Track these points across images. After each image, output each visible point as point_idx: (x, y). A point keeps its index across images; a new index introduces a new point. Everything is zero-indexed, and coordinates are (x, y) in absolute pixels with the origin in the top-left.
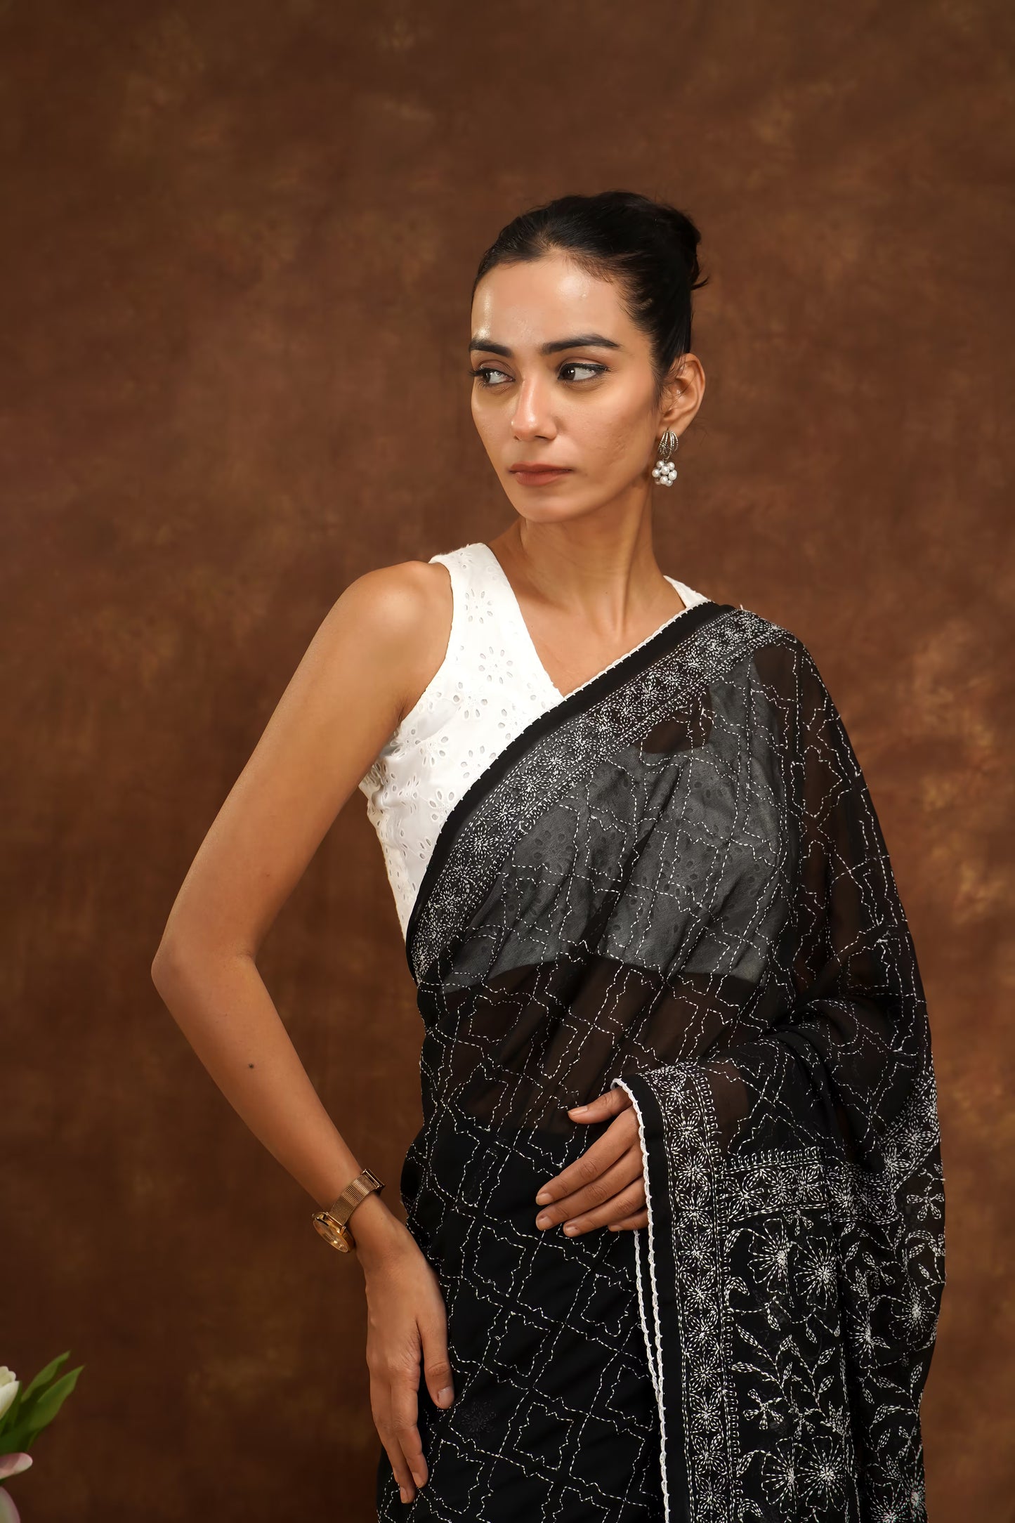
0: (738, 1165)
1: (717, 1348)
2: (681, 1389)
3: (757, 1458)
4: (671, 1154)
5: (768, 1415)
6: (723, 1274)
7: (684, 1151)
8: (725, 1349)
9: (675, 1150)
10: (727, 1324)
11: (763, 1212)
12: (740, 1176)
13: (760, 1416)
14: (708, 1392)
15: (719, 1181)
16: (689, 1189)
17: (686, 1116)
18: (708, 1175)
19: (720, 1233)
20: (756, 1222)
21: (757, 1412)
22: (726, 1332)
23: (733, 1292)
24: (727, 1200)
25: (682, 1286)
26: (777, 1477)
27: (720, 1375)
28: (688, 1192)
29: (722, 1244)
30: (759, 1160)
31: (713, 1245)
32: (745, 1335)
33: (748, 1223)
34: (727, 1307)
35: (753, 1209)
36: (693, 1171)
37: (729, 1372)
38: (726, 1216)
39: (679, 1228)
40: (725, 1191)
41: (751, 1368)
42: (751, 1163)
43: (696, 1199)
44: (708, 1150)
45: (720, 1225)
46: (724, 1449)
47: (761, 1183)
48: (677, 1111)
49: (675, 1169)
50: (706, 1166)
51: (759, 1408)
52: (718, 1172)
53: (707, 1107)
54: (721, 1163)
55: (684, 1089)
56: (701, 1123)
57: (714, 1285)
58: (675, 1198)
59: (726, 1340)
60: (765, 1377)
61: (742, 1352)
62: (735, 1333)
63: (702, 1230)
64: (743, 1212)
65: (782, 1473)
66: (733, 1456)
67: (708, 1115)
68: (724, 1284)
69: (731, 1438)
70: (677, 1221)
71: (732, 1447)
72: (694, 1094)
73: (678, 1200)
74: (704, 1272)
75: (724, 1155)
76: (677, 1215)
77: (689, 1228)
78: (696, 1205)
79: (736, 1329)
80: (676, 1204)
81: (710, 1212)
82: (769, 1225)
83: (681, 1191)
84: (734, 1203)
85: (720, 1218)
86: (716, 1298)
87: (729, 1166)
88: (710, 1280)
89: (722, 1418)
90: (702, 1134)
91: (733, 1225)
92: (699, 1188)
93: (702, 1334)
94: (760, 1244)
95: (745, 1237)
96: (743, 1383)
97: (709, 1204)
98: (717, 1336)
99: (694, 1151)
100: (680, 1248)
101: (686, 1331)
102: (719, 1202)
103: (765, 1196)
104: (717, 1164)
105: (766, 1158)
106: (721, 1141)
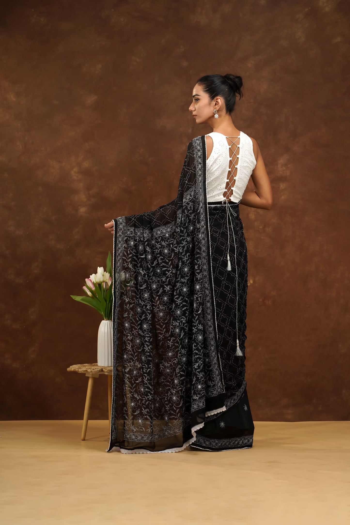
0: (128, 228)
1: (121, 254)
2: (116, 260)
5: (127, 266)
9: (119, 223)
10: (123, 251)
12: (129, 230)
15: (125, 229)
19: (124, 237)
20: (130, 237)
22: (122, 252)
23: (124, 246)
24: (126, 232)
25: (118, 244)
27: (121, 258)
28: (120, 230)
29: (124, 239)
30: (132, 228)
31: (122, 238)
32: (125, 253)
33: (128, 237)
34: (123, 248)
35: (129, 235)
36: (121, 226)
37: (122, 258)
39: (118, 235)
40: (126, 231)
42: (130, 228)
44: (124, 224)
46: (120, 270)
49: (119, 226)
50: (123, 226)
51: (125, 264)
54: (126, 227)
56: (123, 220)
57: (122, 244)
61: (124, 255)
62: (124, 252)
63: (121, 236)
64: (128, 235)
66: (121, 270)
68: (123, 245)
69: (121, 268)
71: (121, 269)
73: (118, 231)
74: (121, 242)
75: (126, 225)
76: (118, 233)
77: (119, 235)
78: (121, 232)
81: (123, 234)
83: (119, 229)
84: (127, 233)
87: (127, 228)
89: (120, 265)
90: (123, 221)
91: (126, 236)
92: (122, 229)
94: (129, 240)
95: (127, 239)
96: (124, 260)
97: (123, 232)
98: (121, 252)
99: (122, 224)
100: (118, 238)
101: (117, 251)
102: (124, 232)
104: (125, 227)
106: (126, 223)
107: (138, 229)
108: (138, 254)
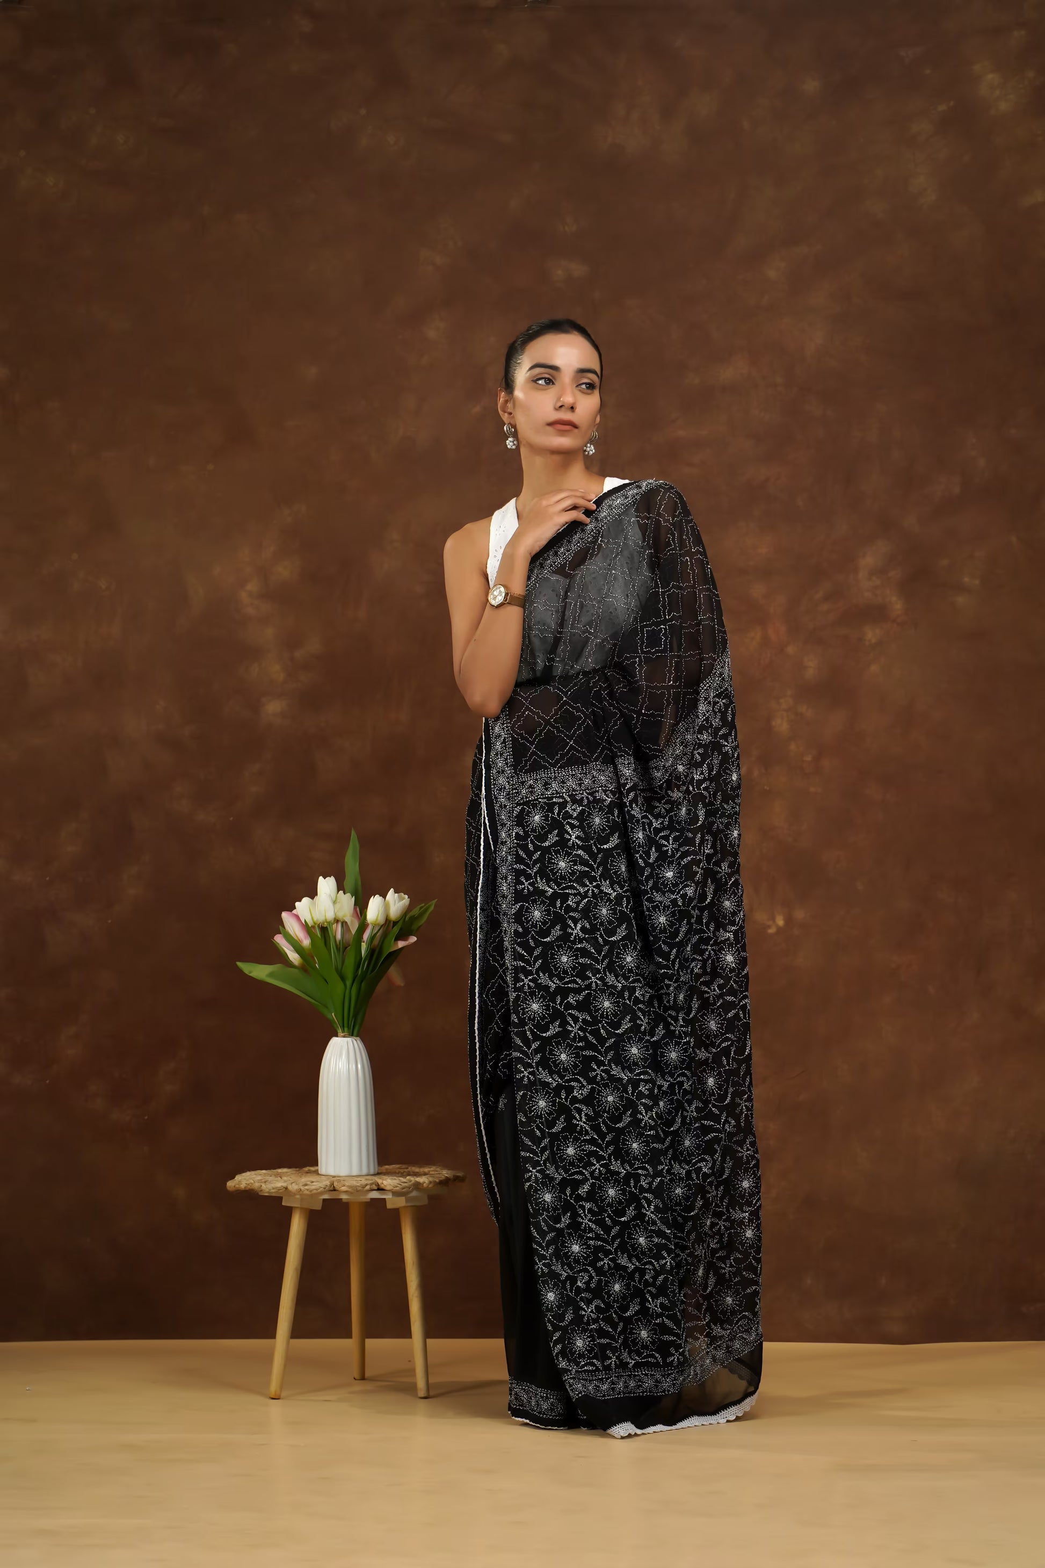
0: (522, 778)
3: (522, 907)
4: (493, 774)
5: (528, 887)
6: (513, 825)
7: (498, 772)
8: (512, 859)
10: (514, 847)
11: (530, 799)
12: (523, 783)
13: (524, 889)
15: (513, 785)
16: (501, 788)
17: (500, 756)
18: (508, 782)
19: (513, 808)
20: (528, 803)
21: (523, 886)
22: (513, 851)
23: (517, 833)
24: (516, 793)
26: (529, 915)
29: (513, 812)
30: (530, 777)
31: (509, 813)
32: (521, 853)
33: (524, 804)
34: (513, 840)
35: (526, 798)
36: (503, 781)
37: (513, 868)
38: (515, 800)
39: (497, 806)
40: (516, 789)
41: (522, 867)
42: (527, 778)
43: (503, 793)
44: (508, 771)
45: (512, 804)
46: (509, 903)
47: (531, 786)
48: (497, 754)
50: (508, 778)
51: (524, 885)
52: (512, 781)
53: (509, 752)
54: (514, 776)
55: (502, 744)
56: (507, 759)
57: (509, 830)
58: (495, 793)
59: (513, 855)
60: (528, 871)
61: (519, 860)
62: (517, 851)
63: (505, 806)
64: (522, 798)
65: (531, 912)
66: (512, 905)
67: (509, 755)
68: (513, 830)
69: (513, 898)
70: (496, 803)
71: (511, 901)
72: (505, 746)
73: (496, 793)
74: (505, 825)
75: (516, 773)
76: (495, 801)
77: (501, 806)
78: (503, 795)
79: (517, 850)
80: (495, 795)
81: (509, 798)
82: (532, 805)
83: (497, 790)
84: (519, 795)
85: (512, 801)
86: (510, 836)
87: (518, 778)
88: (507, 828)
89: (510, 889)
90: (507, 764)
91: (518, 804)
92: (505, 788)
93: (504, 852)
94: (527, 813)
95: (523, 809)
96: (518, 873)
97: (508, 794)
98: (510, 852)
99: (503, 771)
102: (513, 793)
103: (531, 792)
104: (512, 777)
105: (533, 776)
106: (515, 766)
107: (582, 769)
108: (591, 841)
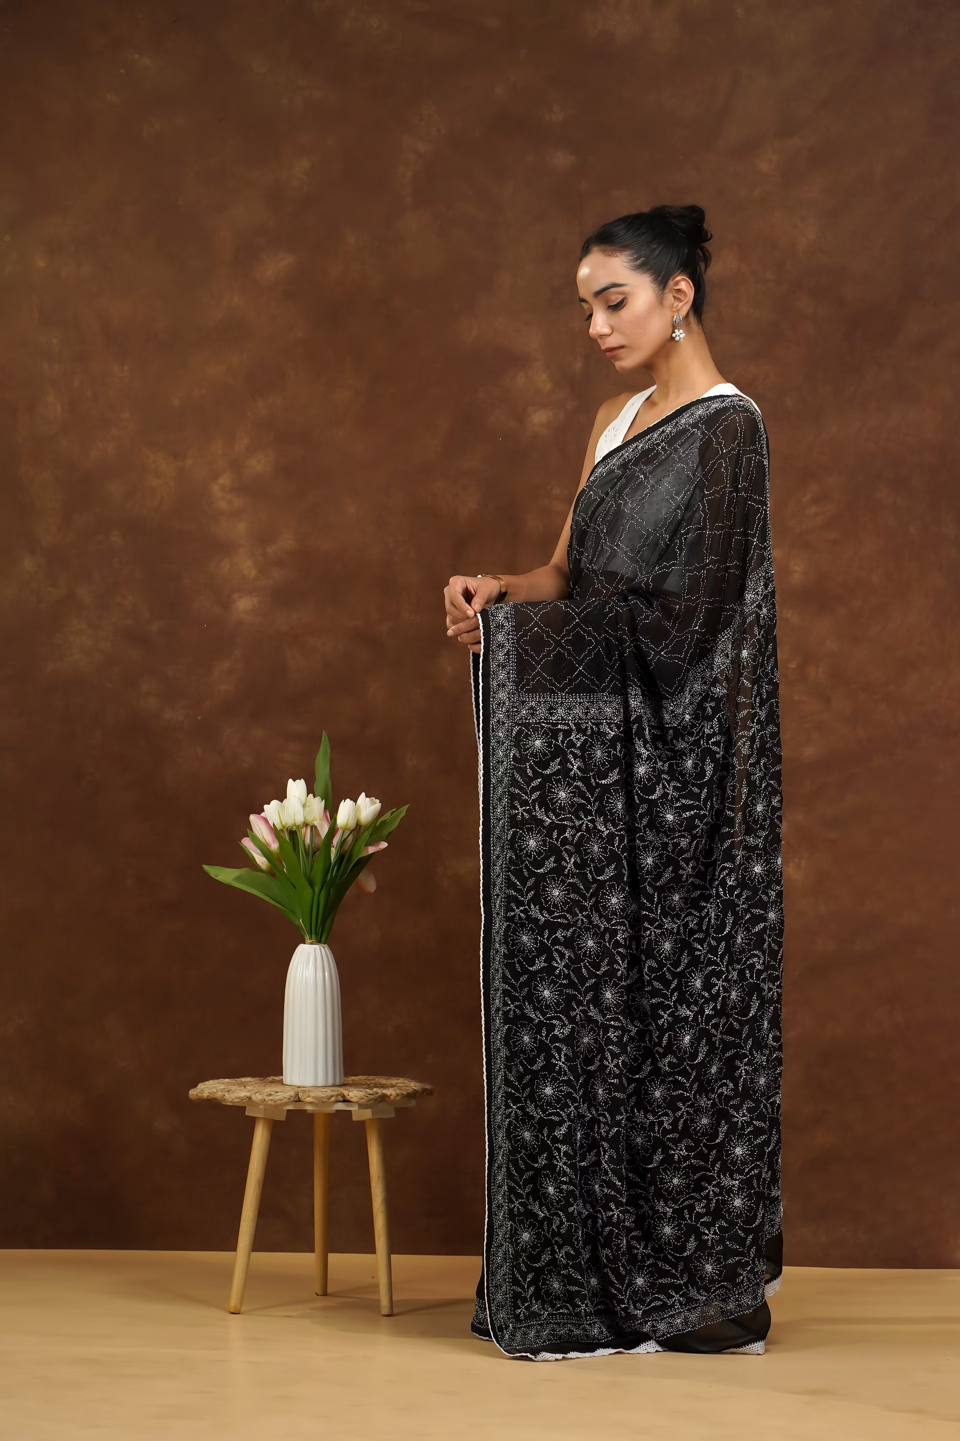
0: (523, 697)
1: (506, 779)
3: (515, 833)
4: (493, 686)
5: (522, 813)
6: (511, 745)
7: (499, 685)
8: (508, 780)
9: (495, 684)
10: (510, 769)
11: (531, 721)
12: (523, 702)
13: (518, 814)
14: (500, 799)
15: (513, 702)
16: (500, 703)
17: (502, 668)
18: (509, 698)
19: (511, 726)
20: (527, 725)
21: (517, 812)
22: (509, 773)
23: (514, 755)
24: (516, 712)
25: (493, 749)
26: (523, 843)
27: (505, 792)
28: (499, 705)
29: (512, 732)
31: (508, 731)
32: (517, 776)
33: (524, 724)
34: (510, 761)
35: (526, 719)
36: (502, 695)
37: (509, 791)
38: (515, 719)
39: (493, 721)
40: (516, 707)
41: (517, 791)
42: (528, 698)
43: (502, 709)
44: (510, 686)
45: (511, 722)
47: (532, 708)
48: (499, 665)
49: (494, 693)
50: (509, 694)
51: (518, 810)
52: (513, 698)
53: (513, 666)
54: (515, 694)
56: (509, 673)
57: (507, 750)
58: (493, 707)
59: (509, 776)
60: (523, 796)
61: (514, 783)
62: (513, 773)
63: (504, 723)
64: (522, 719)
65: (526, 841)
66: (507, 830)
67: (512, 670)
68: (510, 750)
69: (507, 822)
70: (493, 718)
71: (507, 826)
72: (508, 658)
73: (494, 708)
74: (503, 744)
75: (517, 690)
76: (493, 715)
77: (498, 722)
78: (502, 711)
79: (514, 772)
80: (493, 709)
81: (508, 716)
82: (532, 728)
83: (496, 704)
84: (519, 714)
85: (512, 719)
86: (507, 756)
87: (519, 696)
88: (505, 747)
89: (504, 812)
90: (509, 678)
91: (517, 724)
92: (504, 703)
93: (500, 772)
94: (527, 736)
95: (522, 731)
96: (513, 797)
97: (508, 712)
98: (505, 774)
99: (504, 686)
100: (493, 731)
101: (494, 770)
102: (513, 712)
103: (532, 714)
104: (513, 694)
105: (536, 697)
106: (517, 684)
107: (590, 698)
108: (591, 774)
